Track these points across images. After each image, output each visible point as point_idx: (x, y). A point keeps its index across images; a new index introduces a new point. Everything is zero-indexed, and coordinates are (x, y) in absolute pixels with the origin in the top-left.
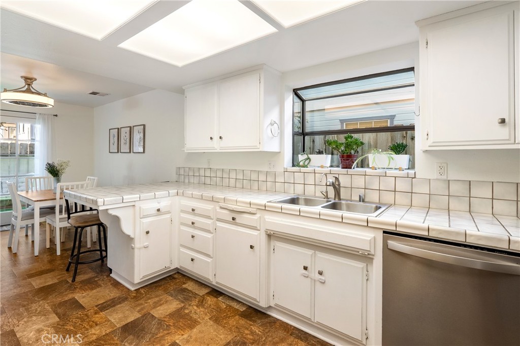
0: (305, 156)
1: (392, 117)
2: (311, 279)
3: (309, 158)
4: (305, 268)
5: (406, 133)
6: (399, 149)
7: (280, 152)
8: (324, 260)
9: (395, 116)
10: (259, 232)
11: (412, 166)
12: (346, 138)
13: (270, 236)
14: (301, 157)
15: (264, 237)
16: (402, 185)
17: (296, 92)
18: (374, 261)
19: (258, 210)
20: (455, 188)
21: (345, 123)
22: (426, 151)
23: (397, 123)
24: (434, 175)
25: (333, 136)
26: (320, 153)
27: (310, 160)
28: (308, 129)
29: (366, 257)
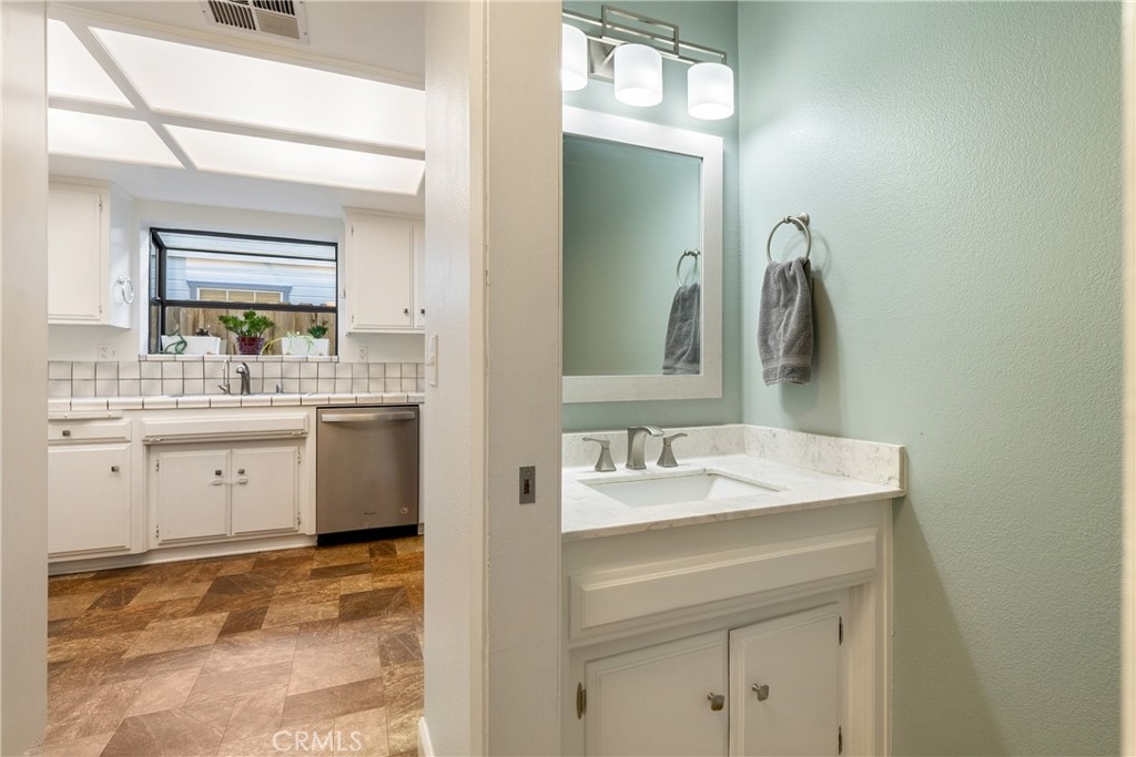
0: (177, 339)
1: (287, 290)
2: (226, 484)
3: (184, 342)
4: (219, 473)
5: (316, 316)
6: (319, 332)
7: (128, 330)
8: (243, 456)
9: (291, 288)
10: (129, 444)
11: (335, 350)
12: (246, 316)
13: (152, 446)
14: (166, 341)
15: (140, 450)
16: (325, 372)
17: (154, 232)
18: (308, 440)
19: (126, 413)
20: (374, 371)
21: (198, 290)
22: (350, 334)
23: (294, 300)
24: (357, 359)
25: (196, 309)
26: (202, 333)
27: (186, 344)
28: (169, 297)
29: (298, 438)
